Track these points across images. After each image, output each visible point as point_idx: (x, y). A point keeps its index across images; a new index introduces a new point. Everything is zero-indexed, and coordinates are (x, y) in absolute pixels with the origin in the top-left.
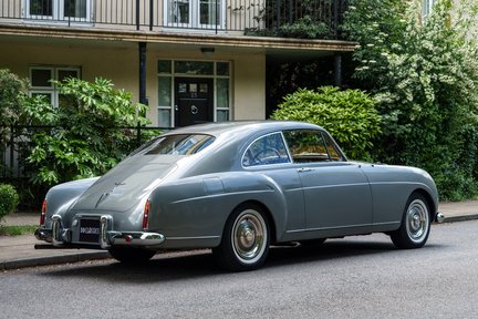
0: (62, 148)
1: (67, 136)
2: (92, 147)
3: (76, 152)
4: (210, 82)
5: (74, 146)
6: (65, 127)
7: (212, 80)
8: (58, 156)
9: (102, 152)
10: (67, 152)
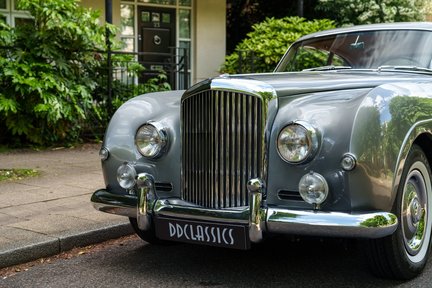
0: (21, 72)
1: (26, 58)
2: (56, 72)
3: (39, 78)
4: (172, 12)
5: (36, 70)
6: (23, 47)
7: (175, 10)
8: (15, 81)
9: (69, 78)
10: (27, 76)
